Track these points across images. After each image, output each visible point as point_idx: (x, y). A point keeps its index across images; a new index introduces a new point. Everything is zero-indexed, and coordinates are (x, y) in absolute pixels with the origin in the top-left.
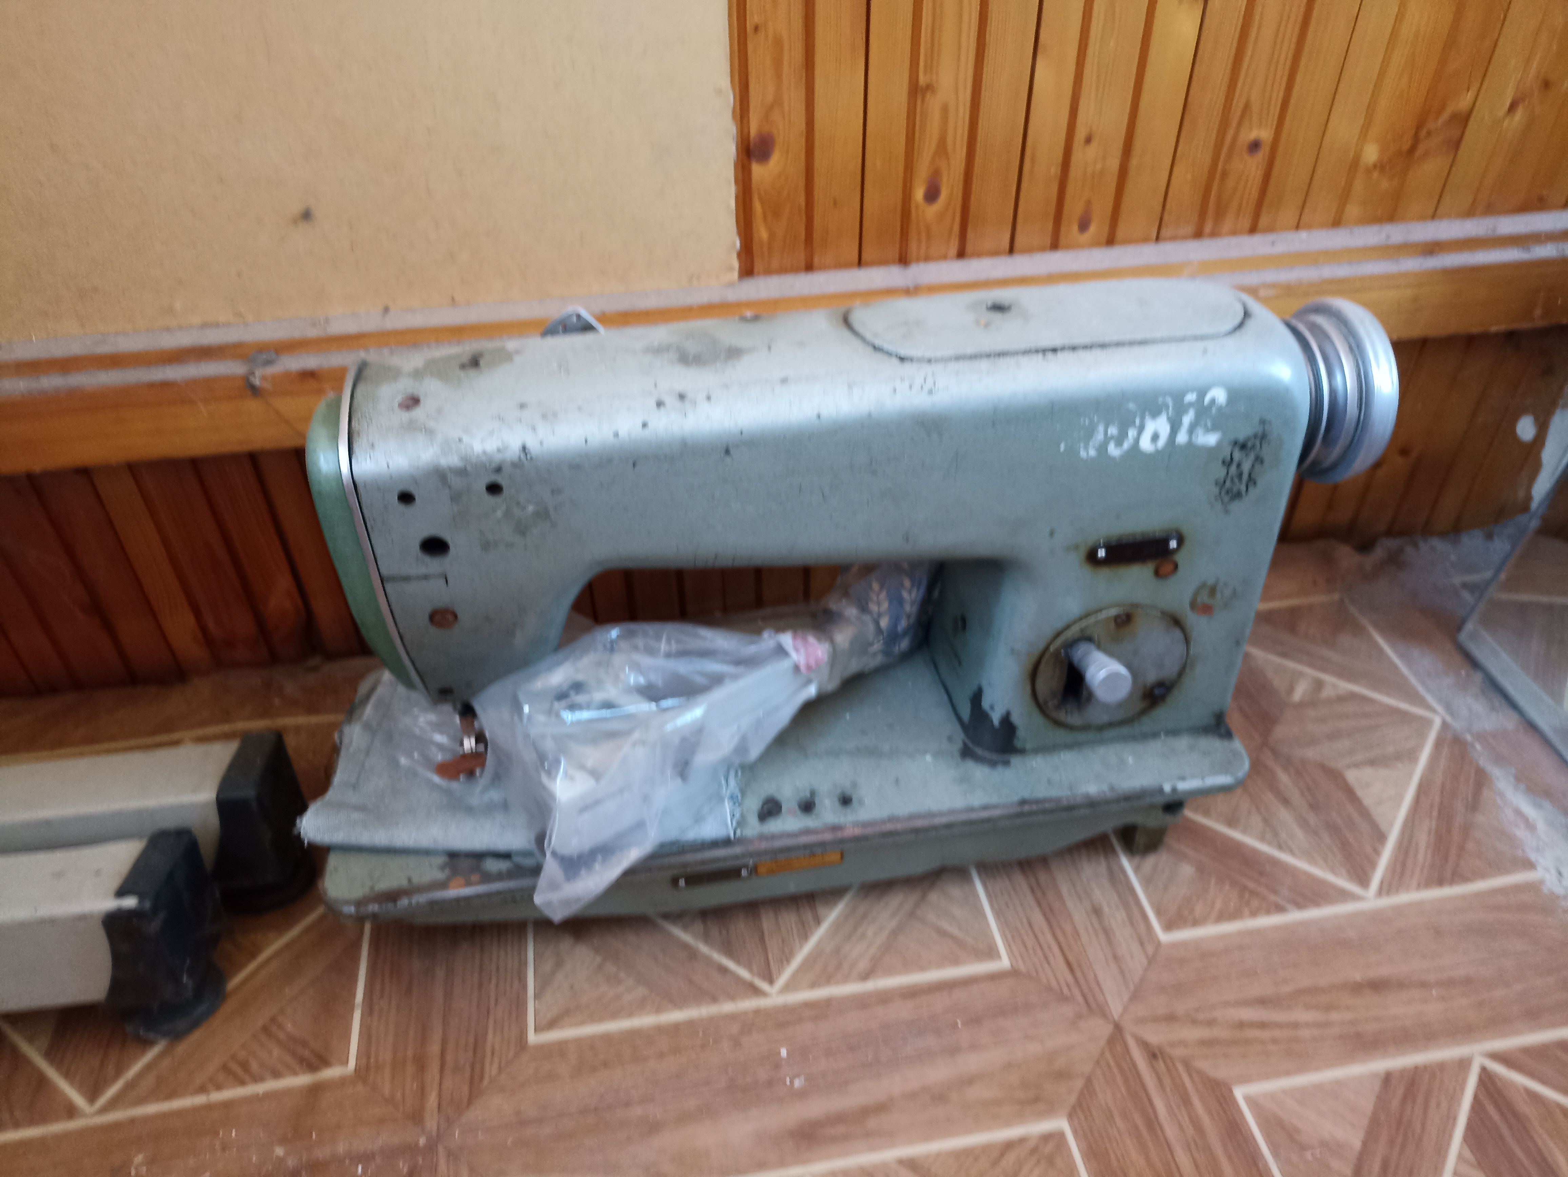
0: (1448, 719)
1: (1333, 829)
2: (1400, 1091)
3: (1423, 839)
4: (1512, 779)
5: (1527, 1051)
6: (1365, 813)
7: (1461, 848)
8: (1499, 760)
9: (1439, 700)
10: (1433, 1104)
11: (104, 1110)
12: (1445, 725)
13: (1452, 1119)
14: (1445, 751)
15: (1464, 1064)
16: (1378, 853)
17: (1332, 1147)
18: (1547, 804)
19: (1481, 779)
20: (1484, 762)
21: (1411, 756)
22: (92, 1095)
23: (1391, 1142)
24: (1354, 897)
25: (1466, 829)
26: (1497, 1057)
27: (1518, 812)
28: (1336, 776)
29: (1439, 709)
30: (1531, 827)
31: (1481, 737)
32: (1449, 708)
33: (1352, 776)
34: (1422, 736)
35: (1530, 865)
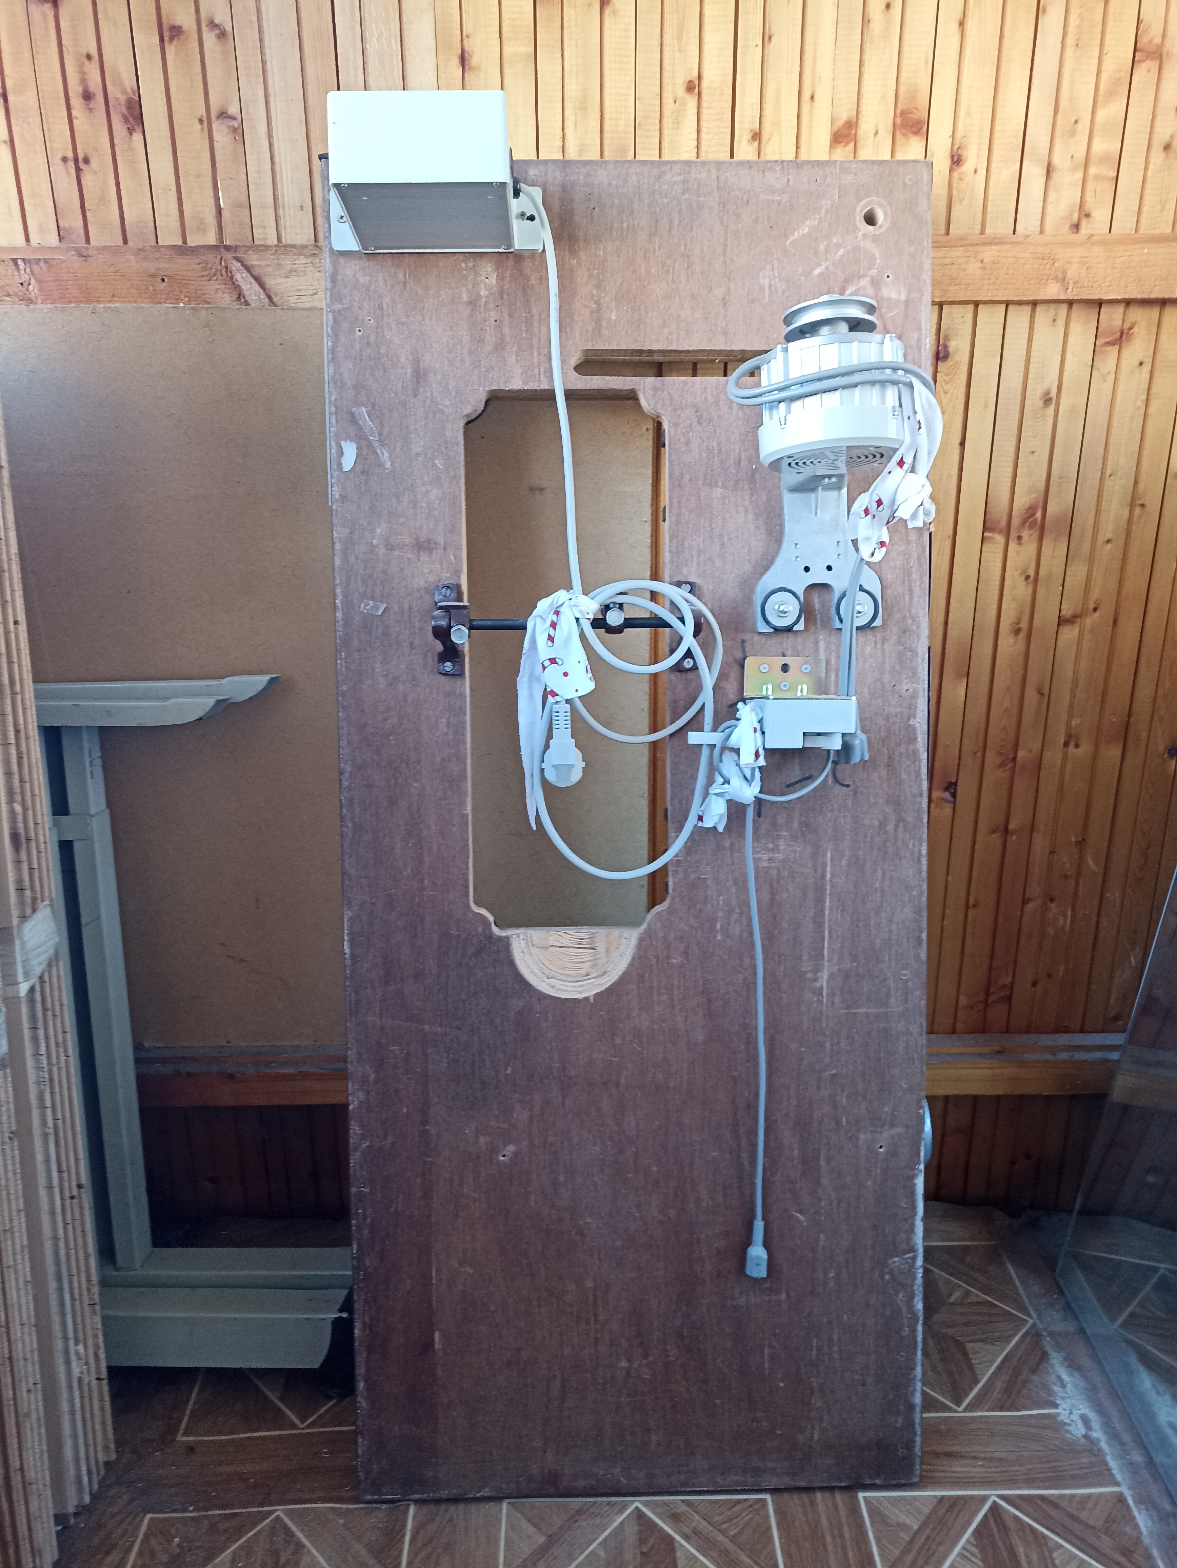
0: (1038, 1322)
1: (950, 1374)
2: (947, 1505)
3: (999, 1385)
4: (1061, 1359)
5: (1020, 1497)
6: (971, 1367)
7: (1019, 1392)
8: (1059, 1348)
9: (1036, 1311)
10: (962, 1514)
11: (308, 1427)
12: (1034, 1325)
13: (969, 1523)
14: (1028, 1340)
15: (985, 1498)
16: (971, 1389)
17: (902, 1526)
18: (1077, 1374)
19: (1044, 1357)
20: (1048, 1348)
21: (1008, 1339)
22: (303, 1420)
23: (934, 1529)
24: (951, 1410)
25: (1025, 1383)
26: (1003, 1498)
27: (1059, 1377)
28: (960, 1345)
29: (1034, 1315)
30: (1063, 1386)
31: (1051, 1334)
32: (1040, 1316)
33: (969, 1346)
34: (1017, 1329)
35: (1055, 1406)
